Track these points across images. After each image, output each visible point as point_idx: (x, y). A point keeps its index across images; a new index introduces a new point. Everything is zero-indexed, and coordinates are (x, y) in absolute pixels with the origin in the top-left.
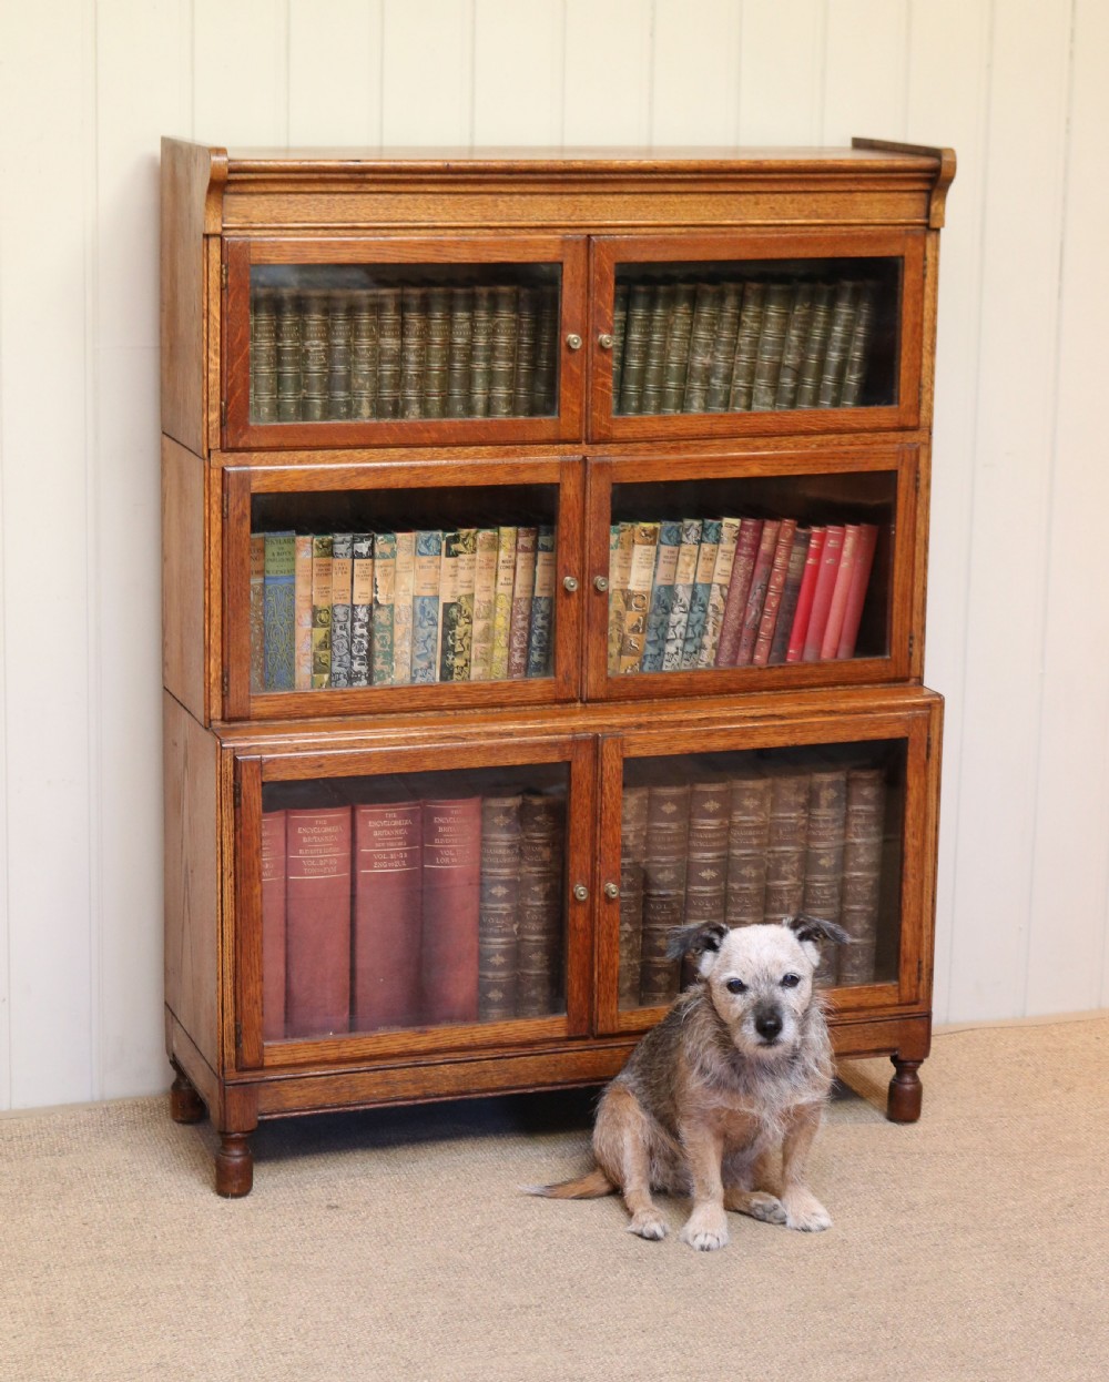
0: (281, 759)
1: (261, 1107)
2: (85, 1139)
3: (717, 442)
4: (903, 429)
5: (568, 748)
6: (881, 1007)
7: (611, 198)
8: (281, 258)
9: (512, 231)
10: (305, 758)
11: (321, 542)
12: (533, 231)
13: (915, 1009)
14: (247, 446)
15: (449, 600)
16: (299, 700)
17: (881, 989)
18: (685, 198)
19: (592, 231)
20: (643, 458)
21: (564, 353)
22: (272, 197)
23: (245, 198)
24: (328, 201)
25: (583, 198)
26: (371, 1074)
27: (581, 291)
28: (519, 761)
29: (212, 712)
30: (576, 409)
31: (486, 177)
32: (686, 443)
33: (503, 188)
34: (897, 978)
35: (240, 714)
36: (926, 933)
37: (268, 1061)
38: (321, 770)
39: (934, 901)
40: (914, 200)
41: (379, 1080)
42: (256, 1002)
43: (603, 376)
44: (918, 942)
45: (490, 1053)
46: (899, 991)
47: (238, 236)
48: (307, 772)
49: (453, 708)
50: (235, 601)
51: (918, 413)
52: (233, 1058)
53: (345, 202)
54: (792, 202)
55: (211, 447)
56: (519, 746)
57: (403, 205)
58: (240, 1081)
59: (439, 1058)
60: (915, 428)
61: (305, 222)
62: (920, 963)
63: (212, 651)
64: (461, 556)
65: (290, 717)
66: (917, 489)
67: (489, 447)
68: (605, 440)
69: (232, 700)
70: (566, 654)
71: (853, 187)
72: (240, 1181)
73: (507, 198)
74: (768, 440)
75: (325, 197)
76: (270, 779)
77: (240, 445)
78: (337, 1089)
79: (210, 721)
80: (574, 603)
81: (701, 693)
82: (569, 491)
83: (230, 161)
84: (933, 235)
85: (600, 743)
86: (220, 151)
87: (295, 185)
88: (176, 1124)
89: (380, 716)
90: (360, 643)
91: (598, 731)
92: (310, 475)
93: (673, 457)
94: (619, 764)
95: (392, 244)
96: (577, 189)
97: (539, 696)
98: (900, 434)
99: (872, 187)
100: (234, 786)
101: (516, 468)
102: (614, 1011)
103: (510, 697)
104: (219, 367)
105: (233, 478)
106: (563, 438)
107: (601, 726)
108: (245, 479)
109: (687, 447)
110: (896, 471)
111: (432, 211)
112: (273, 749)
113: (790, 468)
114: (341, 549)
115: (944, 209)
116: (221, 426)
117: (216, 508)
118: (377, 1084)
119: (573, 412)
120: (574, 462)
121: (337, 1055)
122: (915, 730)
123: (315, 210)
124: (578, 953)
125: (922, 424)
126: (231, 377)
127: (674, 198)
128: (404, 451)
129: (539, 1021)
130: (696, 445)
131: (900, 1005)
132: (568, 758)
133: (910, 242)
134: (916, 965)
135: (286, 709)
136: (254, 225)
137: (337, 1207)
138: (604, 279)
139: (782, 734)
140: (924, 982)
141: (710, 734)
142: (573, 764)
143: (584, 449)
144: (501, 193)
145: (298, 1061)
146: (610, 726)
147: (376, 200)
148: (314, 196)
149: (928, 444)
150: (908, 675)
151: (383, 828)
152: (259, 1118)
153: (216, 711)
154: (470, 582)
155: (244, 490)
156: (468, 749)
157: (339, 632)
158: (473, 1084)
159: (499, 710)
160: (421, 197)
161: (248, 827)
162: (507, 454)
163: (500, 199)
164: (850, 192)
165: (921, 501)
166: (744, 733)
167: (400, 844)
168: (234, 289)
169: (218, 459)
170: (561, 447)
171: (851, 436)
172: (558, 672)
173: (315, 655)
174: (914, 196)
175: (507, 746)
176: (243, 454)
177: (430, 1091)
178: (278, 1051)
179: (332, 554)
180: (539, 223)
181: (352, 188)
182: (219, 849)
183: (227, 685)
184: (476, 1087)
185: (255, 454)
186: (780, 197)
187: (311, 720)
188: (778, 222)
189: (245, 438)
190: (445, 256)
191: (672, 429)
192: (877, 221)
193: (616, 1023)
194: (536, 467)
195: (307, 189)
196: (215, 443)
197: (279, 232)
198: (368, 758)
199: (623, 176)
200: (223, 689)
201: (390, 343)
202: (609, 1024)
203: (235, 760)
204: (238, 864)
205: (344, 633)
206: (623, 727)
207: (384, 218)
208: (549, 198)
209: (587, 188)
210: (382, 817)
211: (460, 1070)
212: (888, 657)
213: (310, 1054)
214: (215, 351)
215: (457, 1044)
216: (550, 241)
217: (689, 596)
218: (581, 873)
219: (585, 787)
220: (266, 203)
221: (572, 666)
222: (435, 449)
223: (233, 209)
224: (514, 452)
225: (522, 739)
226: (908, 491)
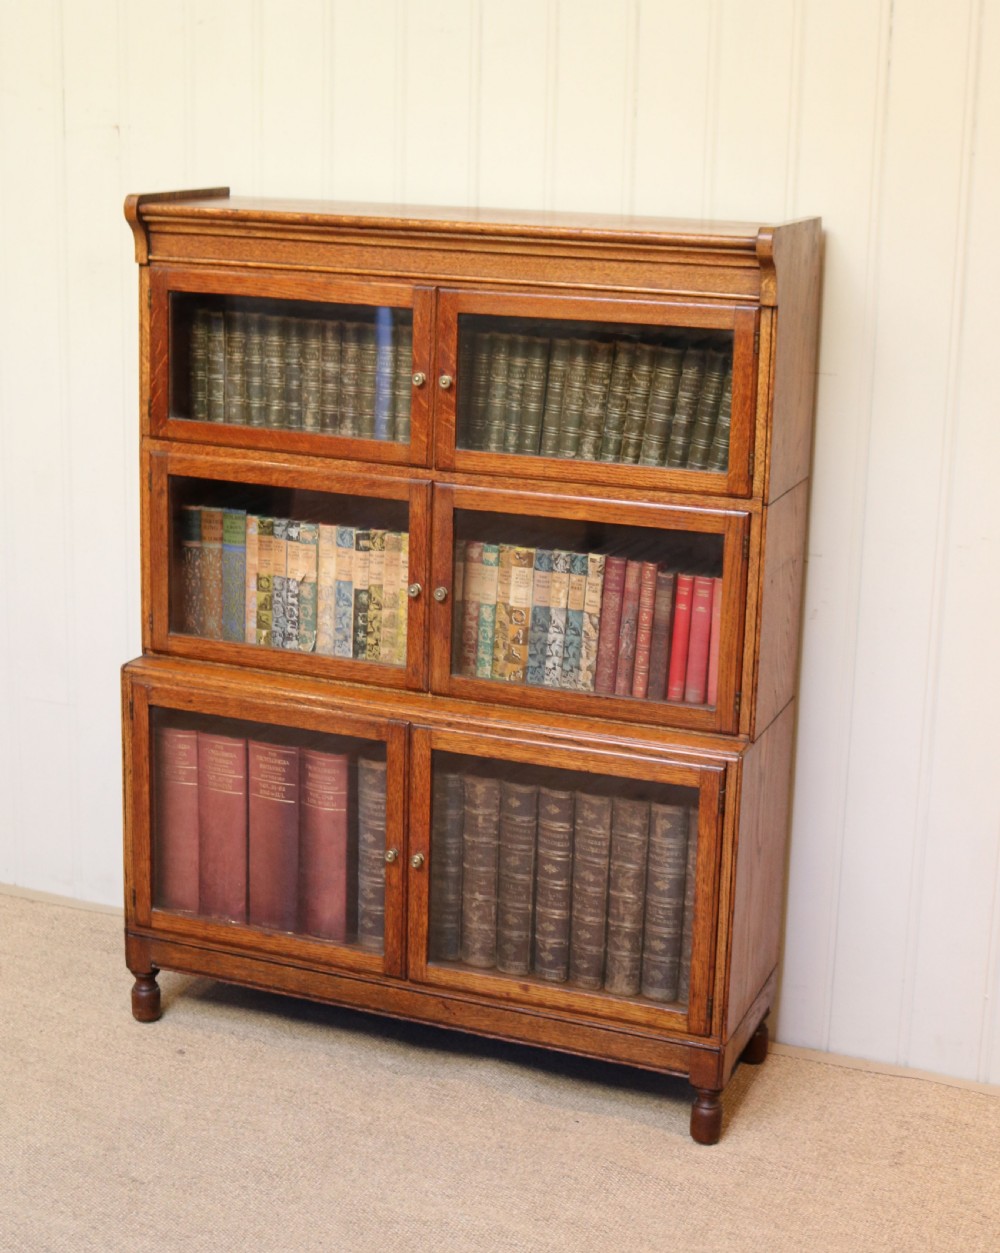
0: (163, 689)
4: (733, 495)
5: (384, 729)
6: (671, 1030)
7: (457, 256)
10: (180, 693)
11: (262, 522)
12: (388, 280)
13: (707, 1041)
14: (165, 437)
15: (359, 587)
17: (670, 1014)
19: (441, 284)
20: (485, 490)
21: (414, 389)
22: (186, 237)
23: (167, 237)
24: (229, 243)
25: (435, 254)
26: (232, 957)
28: (345, 732)
30: (424, 438)
31: (342, 229)
32: (524, 481)
33: (362, 241)
35: (161, 648)
36: (719, 974)
37: (155, 924)
38: (192, 705)
40: (749, 276)
43: (446, 412)
45: (324, 968)
46: (688, 1020)
47: (160, 267)
48: (180, 703)
51: (752, 482)
52: (133, 914)
55: (144, 434)
58: (139, 934)
62: (710, 1000)
63: (145, 595)
64: (371, 552)
66: (746, 556)
68: (450, 469)
70: (415, 650)
73: (370, 249)
74: (601, 489)
76: (155, 704)
77: (161, 435)
79: (145, 649)
80: (421, 606)
81: (531, 706)
82: (417, 508)
84: (767, 312)
85: (413, 731)
87: (199, 228)
90: (291, 610)
91: (412, 720)
92: (211, 466)
93: (511, 492)
94: (427, 753)
96: (426, 245)
97: (392, 681)
98: (733, 500)
99: (704, 261)
101: (373, 484)
103: (368, 677)
104: (149, 370)
105: (154, 461)
106: (412, 462)
108: (163, 462)
109: (525, 485)
110: (723, 535)
111: (310, 257)
112: (161, 681)
113: (617, 517)
114: (278, 530)
115: (775, 286)
116: (150, 418)
117: (146, 482)
119: (421, 441)
120: (421, 485)
121: (204, 934)
122: (708, 784)
124: (392, 906)
125: (754, 494)
126: (156, 379)
128: (286, 456)
129: (361, 954)
131: (688, 1033)
132: (383, 739)
133: (743, 317)
134: (705, 1001)
135: (195, 651)
136: (171, 259)
138: (448, 326)
140: (716, 1020)
142: (388, 745)
143: (434, 474)
146: (425, 719)
147: (265, 244)
148: (218, 239)
150: (736, 730)
153: (148, 643)
154: (379, 574)
155: (163, 470)
156: (303, 713)
157: (276, 598)
162: (369, 470)
163: (365, 249)
165: (753, 568)
166: (540, 750)
167: (280, 779)
168: (156, 309)
169: (148, 444)
170: (414, 470)
171: (682, 495)
172: (408, 664)
173: (258, 613)
174: (747, 272)
175: (333, 717)
176: (166, 442)
177: (279, 985)
178: (161, 920)
179: (272, 533)
180: (395, 273)
183: (152, 624)
185: (175, 444)
189: (164, 428)
191: (508, 467)
193: (424, 974)
194: (388, 485)
195: (208, 231)
196: (147, 431)
197: (190, 266)
201: (331, 367)
202: (419, 973)
203: (132, 682)
205: (280, 599)
207: (271, 259)
208: (405, 251)
209: (433, 244)
210: (266, 754)
211: (303, 975)
213: (183, 927)
214: (147, 357)
216: (404, 290)
217: (564, 619)
218: (395, 839)
219: (398, 766)
220: (183, 242)
221: (420, 660)
222: (311, 458)
223: (159, 245)
224: (375, 469)
225: (347, 714)
226: (734, 557)
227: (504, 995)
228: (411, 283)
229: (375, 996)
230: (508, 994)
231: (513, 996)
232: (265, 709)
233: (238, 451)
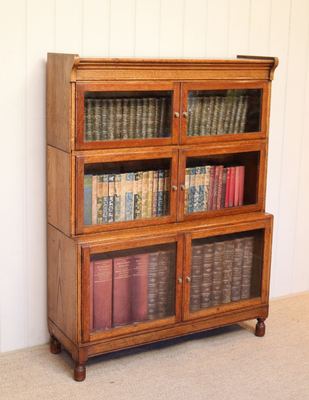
0: (95, 247)
1: (89, 353)
2: (27, 363)
3: (214, 144)
4: (262, 139)
5: (176, 237)
6: (256, 305)
7: (187, 71)
8: (94, 89)
9: (159, 81)
10: (102, 246)
11: (100, 178)
12: (165, 81)
13: (265, 304)
14: (83, 149)
15: (136, 194)
16: (98, 227)
18: (206, 71)
19: (181, 81)
20: (195, 149)
21: (174, 118)
22: (90, 70)
23: (82, 71)
25: (179, 71)
26: (121, 340)
27: (179, 99)
28: (163, 242)
29: (72, 232)
30: (177, 135)
31: (154, 64)
32: (206, 144)
33: (157, 68)
34: (261, 296)
35: (81, 233)
36: (268, 283)
37: (91, 340)
38: (107, 249)
39: (270, 274)
41: (123, 341)
42: (88, 322)
43: (184, 125)
44: (266, 286)
45: (154, 330)
46: (261, 300)
47: (81, 83)
48: (103, 250)
49: (141, 227)
50: (79, 197)
51: (265, 134)
52: (81, 339)
53: (112, 72)
54: (235, 72)
55: (72, 149)
56: (163, 238)
57: (129, 73)
58: (83, 346)
59: (140, 333)
60: (265, 138)
61: (100, 78)
62: (266, 291)
63: (72, 213)
64: (139, 180)
65: (95, 233)
66: (265, 156)
67: (152, 147)
68: (184, 144)
69: (78, 229)
70: (173, 209)
71: (251, 68)
72: (83, 376)
73: (158, 71)
74: (227, 143)
75: (106, 70)
76: (92, 253)
77: (81, 149)
78: (111, 345)
79: (71, 235)
80: (175, 193)
82: (174, 160)
83: (80, 58)
84: (270, 82)
85: (185, 235)
86: (77, 55)
87: (98, 66)
88: (53, 354)
89: (121, 231)
90: (111, 208)
91: (184, 232)
92: (101, 157)
93: (202, 149)
94: (190, 241)
95: (126, 85)
96: (178, 68)
97: (165, 222)
98: (261, 140)
99: (256, 68)
100: (81, 256)
101: (160, 154)
102: (188, 314)
103: (157, 222)
104: (74, 124)
105: (79, 159)
106: (173, 144)
107: (185, 230)
108: (82, 159)
109: (206, 146)
110: (260, 151)
111: (137, 75)
112: (93, 244)
113: (233, 151)
114: (105, 179)
115: (273, 74)
116: (75, 143)
117: (73, 169)
118: (122, 343)
119: (176, 136)
120: (176, 151)
121: (111, 335)
122: (267, 226)
123: (103, 74)
124: (179, 298)
125: (267, 137)
126: (78, 127)
127: (204, 71)
128: (128, 149)
129: (168, 319)
130: (208, 145)
131: (262, 304)
132: (177, 241)
133: (265, 84)
134: (265, 292)
135: (94, 230)
136: (85, 79)
137: (113, 382)
138: (185, 95)
139: (233, 229)
140: (267, 297)
141: (215, 230)
142: (178, 242)
143: (178, 147)
144: (157, 69)
145: (100, 339)
146: (188, 230)
147: (121, 71)
148: (103, 70)
149: (268, 143)
150: (261, 210)
151: (121, 264)
152: (88, 357)
153: (73, 233)
154: (141, 188)
155: (82, 163)
156: (149, 240)
157: (105, 205)
158: (149, 339)
159: (154, 226)
160: (134, 70)
161: (86, 269)
162: (157, 149)
163: (156, 71)
164: (250, 70)
165: (266, 159)
166: (223, 229)
167: (127, 269)
168: (79, 99)
169: (74, 153)
170: (172, 146)
171: (248, 141)
172: (171, 214)
173: (98, 212)
174: (266, 71)
175: (160, 238)
176: (82, 151)
177: (137, 343)
178: (94, 337)
179: (103, 181)
180: (167, 79)
181: (114, 67)
182: (77, 276)
183: (77, 224)
184: (150, 340)
185: (85, 151)
186: (231, 71)
187: (101, 233)
188: (231, 78)
189: (82, 147)
190: (141, 89)
191: (202, 140)
192: (256, 78)
193: (188, 317)
194: (165, 153)
195: (101, 68)
196: (73, 148)
197: (93, 81)
198: (120, 245)
199: (191, 64)
200: (75, 225)
201: (119, 116)
202: (187, 318)
203: (82, 248)
204: (82, 280)
205: (106, 205)
206: (192, 230)
207: (123, 77)
208: (169, 71)
209: (180, 68)
210: (121, 261)
211: (145, 336)
212: (257, 204)
213: (103, 336)
214: (73, 119)
215: (145, 328)
216: (170, 84)
217: (199, 189)
218: (180, 275)
219: (181, 249)
220: (89, 72)
221: (175, 212)
222: (137, 148)
223: (79, 74)
224: (159, 148)
225: (164, 236)
226: (263, 157)
227: (212, 314)
228: (171, 82)
229: (171, 333)
230: (213, 313)
231: (215, 313)
232: (136, 242)
233: (110, 150)
